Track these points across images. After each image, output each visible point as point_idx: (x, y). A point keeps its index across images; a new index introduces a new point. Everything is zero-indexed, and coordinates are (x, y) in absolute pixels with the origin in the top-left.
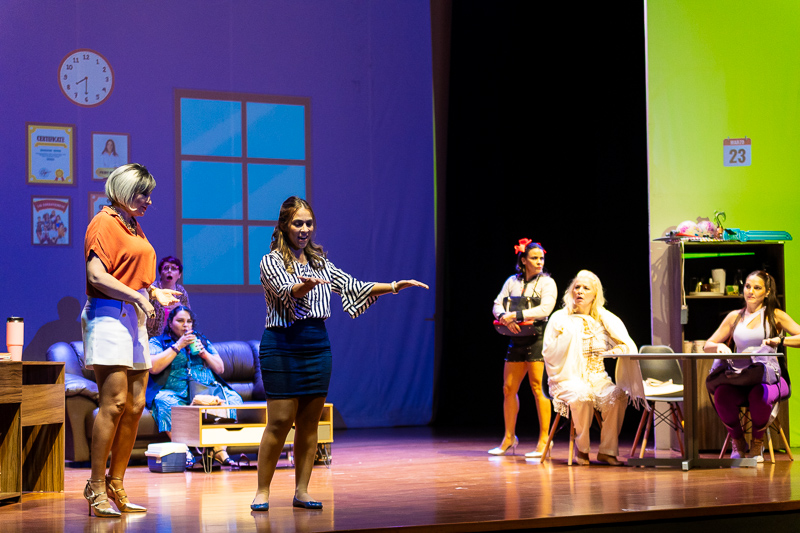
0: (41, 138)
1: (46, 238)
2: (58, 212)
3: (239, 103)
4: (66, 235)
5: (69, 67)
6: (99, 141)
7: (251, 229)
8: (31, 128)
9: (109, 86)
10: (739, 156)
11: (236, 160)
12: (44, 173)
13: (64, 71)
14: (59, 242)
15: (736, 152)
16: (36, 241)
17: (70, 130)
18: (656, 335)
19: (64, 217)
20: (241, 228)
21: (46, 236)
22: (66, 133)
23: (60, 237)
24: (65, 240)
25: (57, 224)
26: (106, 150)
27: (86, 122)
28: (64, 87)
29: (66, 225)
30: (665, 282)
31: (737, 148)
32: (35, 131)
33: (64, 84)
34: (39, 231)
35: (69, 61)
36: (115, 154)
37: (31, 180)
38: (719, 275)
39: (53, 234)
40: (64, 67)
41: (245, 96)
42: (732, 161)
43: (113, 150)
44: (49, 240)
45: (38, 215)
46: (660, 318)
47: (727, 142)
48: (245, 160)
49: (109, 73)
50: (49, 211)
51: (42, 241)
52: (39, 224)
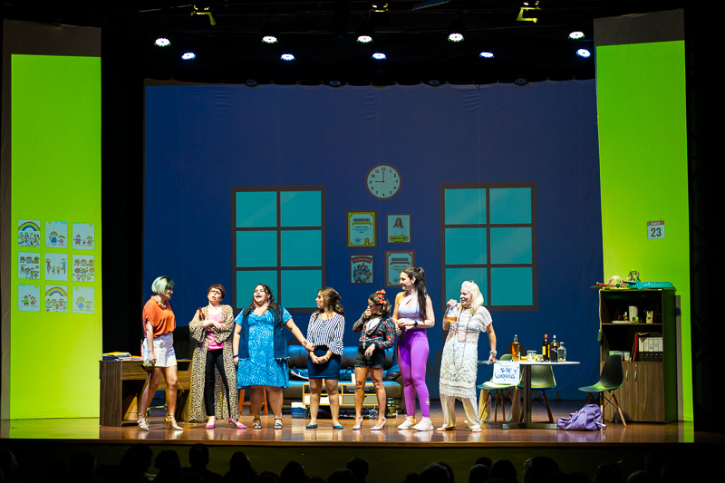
0: (356, 220)
1: (359, 279)
2: (366, 264)
3: (484, 190)
4: (372, 277)
5: (373, 176)
6: (392, 219)
7: (493, 270)
8: (350, 214)
9: (398, 185)
10: (657, 232)
11: (482, 226)
12: (358, 240)
13: (370, 178)
14: (367, 282)
15: (655, 228)
16: (353, 281)
17: (373, 214)
19: (370, 266)
20: (485, 269)
21: (359, 278)
22: (370, 216)
23: (368, 278)
24: (371, 280)
25: (366, 271)
26: (396, 225)
27: (383, 209)
28: (370, 188)
29: (371, 271)
31: (656, 227)
32: (353, 216)
33: (370, 186)
34: (355, 275)
35: (373, 172)
36: (402, 227)
37: (350, 245)
38: (633, 311)
39: (363, 277)
40: (370, 176)
41: (488, 186)
42: (652, 236)
43: (401, 224)
44: (361, 281)
45: (354, 266)
47: (649, 224)
48: (488, 226)
49: (398, 178)
50: (361, 263)
51: (357, 281)
52: (355, 271)
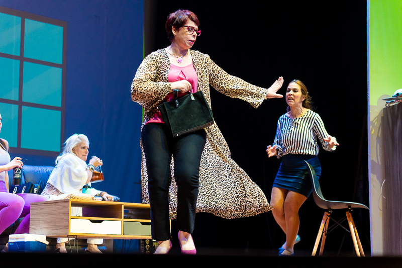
3: (20, 19)
7: (24, 108)
11: (16, 57)
18: (373, 173)
20: (17, 106)
30: (379, 135)
46: (376, 161)
48: (22, 59)
